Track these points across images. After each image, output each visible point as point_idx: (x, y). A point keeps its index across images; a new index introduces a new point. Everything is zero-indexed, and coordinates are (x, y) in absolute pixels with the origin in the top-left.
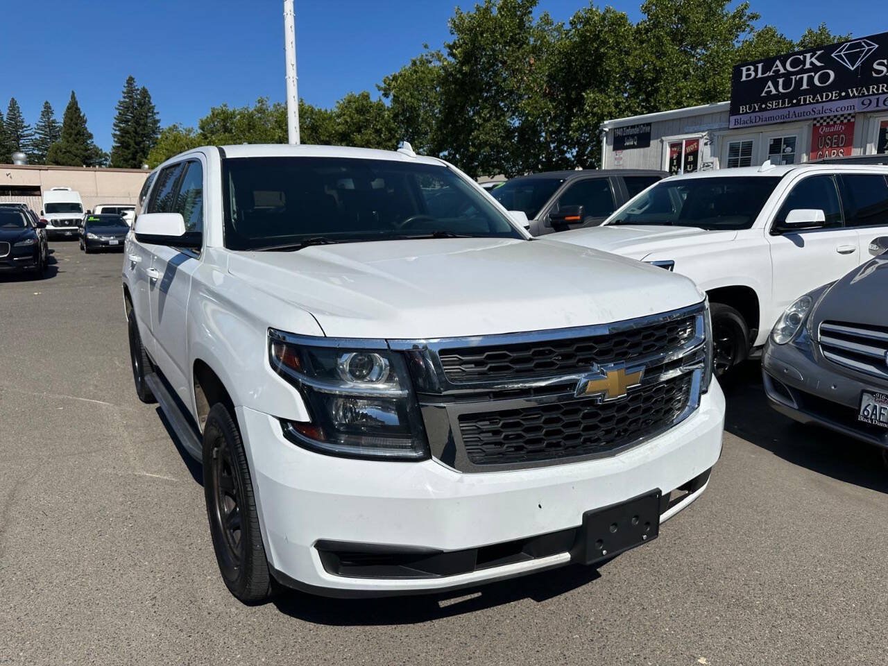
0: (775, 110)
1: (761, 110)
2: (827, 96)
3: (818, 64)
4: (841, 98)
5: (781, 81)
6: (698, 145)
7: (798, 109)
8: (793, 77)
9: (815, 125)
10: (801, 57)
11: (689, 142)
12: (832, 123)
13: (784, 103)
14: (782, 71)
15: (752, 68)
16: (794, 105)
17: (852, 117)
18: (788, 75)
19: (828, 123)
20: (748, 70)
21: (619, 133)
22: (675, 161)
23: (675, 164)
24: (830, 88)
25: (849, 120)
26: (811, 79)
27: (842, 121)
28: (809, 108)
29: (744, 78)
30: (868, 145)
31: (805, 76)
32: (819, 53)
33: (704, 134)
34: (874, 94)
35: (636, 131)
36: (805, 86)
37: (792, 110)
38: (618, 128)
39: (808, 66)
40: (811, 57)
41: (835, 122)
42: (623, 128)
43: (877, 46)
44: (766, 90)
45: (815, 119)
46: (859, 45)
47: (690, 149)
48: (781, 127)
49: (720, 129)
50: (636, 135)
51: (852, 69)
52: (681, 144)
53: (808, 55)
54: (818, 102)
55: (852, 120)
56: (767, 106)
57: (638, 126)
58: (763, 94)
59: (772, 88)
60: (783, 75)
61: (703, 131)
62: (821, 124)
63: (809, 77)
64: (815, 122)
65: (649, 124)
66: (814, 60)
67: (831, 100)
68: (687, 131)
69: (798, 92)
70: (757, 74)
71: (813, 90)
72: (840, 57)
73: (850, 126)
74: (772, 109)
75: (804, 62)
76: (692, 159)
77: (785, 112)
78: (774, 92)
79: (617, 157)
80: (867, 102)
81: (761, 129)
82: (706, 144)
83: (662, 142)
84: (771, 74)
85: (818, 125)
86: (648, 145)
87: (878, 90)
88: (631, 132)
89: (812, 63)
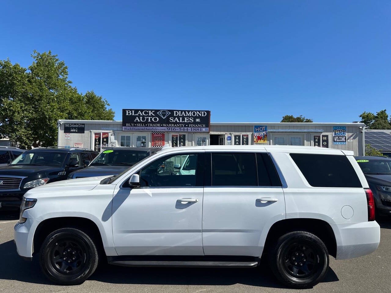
0: (140, 127)
1: (134, 126)
2: (157, 125)
3: (153, 115)
4: (161, 126)
5: (141, 118)
6: (108, 135)
7: (148, 128)
8: (145, 117)
9: (152, 133)
10: (148, 112)
11: (104, 134)
12: (158, 133)
13: (142, 125)
14: (141, 115)
15: (130, 111)
16: (146, 126)
17: (164, 132)
18: (143, 116)
19: (157, 133)
20: (129, 112)
21: (68, 126)
22: (97, 140)
23: (97, 141)
24: (158, 123)
25: (163, 133)
26: (151, 119)
27: (161, 133)
28: (151, 128)
29: (127, 114)
30: (169, 141)
31: (149, 118)
32: (153, 111)
33: (111, 131)
34: (170, 127)
35: (77, 126)
36: (149, 121)
37: (146, 127)
38: (67, 124)
39: (150, 115)
40: (151, 112)
41: (159, 133)
42: (69, 124)
43: (170, 113)
44: (136, 119)
45: (152, 131)
46: (165, 112)
47: (104, 136)
48: (141, 133)
49: (117, 130)
50: (77, 128)
51: (164, 118)
52: (100, 134)
53: (150, 111)
54: (154, 126)
55: (164, 133)
56: (136, 125)
57: (78, 124)
58: (135, 121)
59: (138, 119)
60: (142, 116)
61: (110, 130)
62: (154, 133)
63: (150, 118)
64: (152, 132)
65: (84, 124)
66: (152, 113)
67: (158, 126)
68: (102, 129)
69: (147, 122)
70: (132, 114)
71: (152, 122)
72: (160, 114)
73: (163, 135)
74: (138, 126)
75: (149, 113)
76: (106, 140)
77: (143, 128)
78: (139, 121)
79: (67, 136)
80: (169, 129)
81: (134, 132)
82: (112, 135)
83: (91, 132)
84: (137, 115)
85: (153, 133)
86: (84, 133)
87: (171, 125)
88: (74, 126)
89: (151, 114)
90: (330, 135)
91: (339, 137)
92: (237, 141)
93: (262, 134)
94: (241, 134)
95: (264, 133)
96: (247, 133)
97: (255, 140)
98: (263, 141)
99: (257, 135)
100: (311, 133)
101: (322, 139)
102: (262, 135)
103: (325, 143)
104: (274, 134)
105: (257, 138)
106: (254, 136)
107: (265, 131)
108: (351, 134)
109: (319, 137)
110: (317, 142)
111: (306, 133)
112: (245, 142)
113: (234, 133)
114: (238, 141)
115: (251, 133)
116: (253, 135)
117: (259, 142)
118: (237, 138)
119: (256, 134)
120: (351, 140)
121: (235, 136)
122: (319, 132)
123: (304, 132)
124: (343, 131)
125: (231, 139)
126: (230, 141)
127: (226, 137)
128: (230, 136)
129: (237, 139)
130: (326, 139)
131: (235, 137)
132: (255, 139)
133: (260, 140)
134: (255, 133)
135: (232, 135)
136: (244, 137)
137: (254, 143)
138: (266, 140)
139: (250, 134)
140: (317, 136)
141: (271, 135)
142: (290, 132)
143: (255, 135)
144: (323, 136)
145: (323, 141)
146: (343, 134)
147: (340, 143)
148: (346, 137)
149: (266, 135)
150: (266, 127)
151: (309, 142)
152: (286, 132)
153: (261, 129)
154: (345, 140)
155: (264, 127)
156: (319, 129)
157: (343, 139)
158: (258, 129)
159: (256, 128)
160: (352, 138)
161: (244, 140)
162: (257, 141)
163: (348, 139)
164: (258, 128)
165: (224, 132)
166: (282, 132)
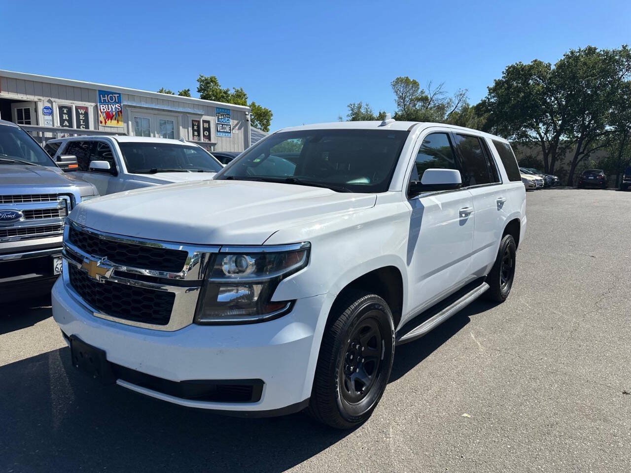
90: (213, 120)
91: (223, 125)
92: (64, 118)
93: (114, 108)
94: (74, 104)
95: (117, 105)
96: (84, 103)
97: (101, 119)
98: (116, 122)
99: (104, 110)
100: (188, 115)
101: (203, 126)
102: (114, 110)
103: (206, 133)
104: (133, 110)
105: (105, 115)
106: (100, 112)
107: (118, 103)
108: (236, 122)
109: (199, 122)
110: (196, 131)
111: (182, 114)
112: (82, 121)
113: (57, 100)
114: (67, 118)
115: (93, 104)
116: (96, 107)
117: (109, 123)
118: (65, 112)
119: (103, 108)
120: (235, 131)
121: (61, 108)
122: (199, 114)
123: (179, 112)
124: (227, 116)
125: (51, 113)
126: (50, 117)
127: (40, 107)
128: (49, 105)
129: (65, 114)
130: (207, 127)
131: (59, 108)
132: (102, 117)
133: (111, 120)
134: (101, 106)
135: (54, 103)
136: (79, 110)
137: (100, 125)
138: (122, 121)
139: (91, 106)
140: (196, 121)
141: (129, 112)
142: (158, 110)
143: (100, 110)
144: (204, 121)
145: (205, 129)
146: (227, 122)
147: (224, 134)
148: (230, 125)
149: (121, 111)
150: (120, 96)
151: (186, 130)
152: (152, 109)
153: (111, 98)
154: (230, 130)
155: (116, 95)
156: (198, 109)
157: (228, 129)
158: (106, 98)
159: (101, 95)
160: (237, 128)
161: (81, 118)
162: (106, 122)
163: (233, 129)
164: (105, 95)
165: (35, 95)
166: (147, 108)
